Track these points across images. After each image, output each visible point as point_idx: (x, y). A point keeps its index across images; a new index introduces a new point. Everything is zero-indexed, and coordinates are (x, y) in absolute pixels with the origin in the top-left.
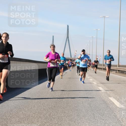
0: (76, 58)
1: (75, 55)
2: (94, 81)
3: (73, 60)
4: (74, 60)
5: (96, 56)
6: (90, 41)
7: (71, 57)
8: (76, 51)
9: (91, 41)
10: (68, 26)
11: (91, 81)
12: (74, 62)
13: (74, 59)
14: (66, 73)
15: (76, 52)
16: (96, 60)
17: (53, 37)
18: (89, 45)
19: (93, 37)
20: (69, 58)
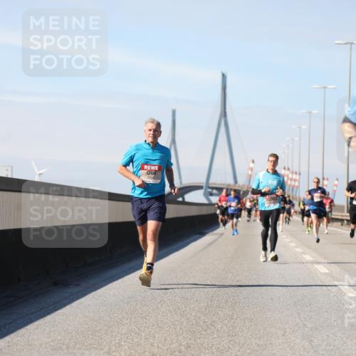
1: (250, 176)
3: (241, 193)
6: (300, 128)
7: (236, 182)
8: (253, 162)
9: (303, 127)
10: (224, 76)
13: (245, 190)
15: (252, 165)
17: (174, 112)
18: (297, 139)
19: (310, 113)
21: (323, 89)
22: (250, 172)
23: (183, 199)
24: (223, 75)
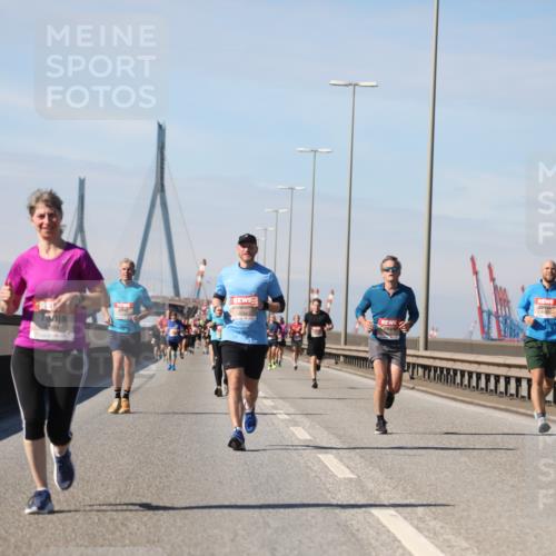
0: (202, 296)
1: (200, 284)
2: (296, 424)
3: (185, 311)
4: (193, 311)
5: (311, 291)
6: (277, 211)
7: (177, 293)
8: (205, 263)
9: (281, 211)
10: (161, 128)
11: (282, 421)
12: (191, 321)
13: (191, 306)
14: (152, 377)
15: (202, 267)
16: (314, 313)
17: (82, 183)
20: (164, 297)
21: (313, 154)
22: (199, 279)
23: (95, 320)
24: (160, 126)
